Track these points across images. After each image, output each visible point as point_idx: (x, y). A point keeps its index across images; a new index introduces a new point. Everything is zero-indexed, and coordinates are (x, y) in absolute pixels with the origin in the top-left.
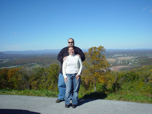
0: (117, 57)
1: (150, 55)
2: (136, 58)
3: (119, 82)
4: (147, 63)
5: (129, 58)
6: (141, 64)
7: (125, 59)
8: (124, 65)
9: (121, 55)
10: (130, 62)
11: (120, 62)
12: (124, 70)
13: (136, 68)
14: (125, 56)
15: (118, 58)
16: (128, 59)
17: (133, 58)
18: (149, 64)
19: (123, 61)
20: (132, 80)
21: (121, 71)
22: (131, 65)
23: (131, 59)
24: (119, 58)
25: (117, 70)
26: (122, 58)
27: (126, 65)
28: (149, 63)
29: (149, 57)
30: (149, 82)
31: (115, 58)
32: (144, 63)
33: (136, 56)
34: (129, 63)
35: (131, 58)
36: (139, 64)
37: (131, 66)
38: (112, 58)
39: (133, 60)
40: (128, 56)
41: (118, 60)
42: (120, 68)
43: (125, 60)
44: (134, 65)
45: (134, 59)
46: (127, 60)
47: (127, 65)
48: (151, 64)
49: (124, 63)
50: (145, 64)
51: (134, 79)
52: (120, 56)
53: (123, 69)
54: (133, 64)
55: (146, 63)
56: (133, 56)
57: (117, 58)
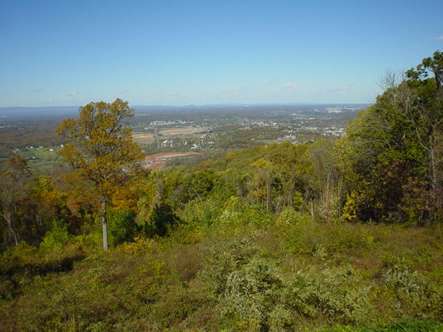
0: (160, 128)
1: (245, 122)
2: (211, 132)
3: (170, 201)
4: (239, 142)
5: (191, 130)
6: (222, 147)
7: (181, 135)
8: (177, 150)
9: (170, 123)
10: (194, 142)
11: (167, 143)
12: (179, 164)
13: (210, 158)
14: (180, 126)
15: (161, 132)
16: (188, 133)
17: (201, 130)
18: (244, 145)
19: (177, 140)
20: (205, 192)
21: (170, 167)
22: (197, 151)
23: (196, 133)
24: (163, 132)
25: (158, 165)
26: (173, 132)
27: (184, 152)
28: (244, 143)
29: (242, 127)
30: (248, 196)
31: (152, 131)
32: (231, 144)
33: (209, 124)
34: (190, 144)
35: (196, 130)
36: (218, 147)
37: (196, 153)
38: (145, 131)
39: (202, 137)
40: (189, 124)
41: (161, 138)
42: (167, 158)
43: (180, 137)
44: (206, 150)
45: (206, 132)
46: (186, 135)
47: (188, 151)
48: (248, 145)
49: (178, 144)
50: (234, 145)
51: (209, 189)
52: (166, 126)
53: (177, 162)
54: (203, 147)
55: (235, 142)
56: (202, 126)
57: (158, 131)
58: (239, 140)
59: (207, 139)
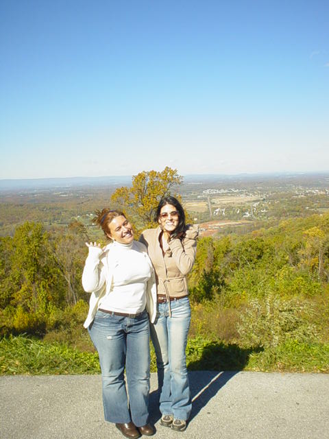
0: (212, 196)
1: (299, 190)
2: (264, 200)
3: (220, 268)
4: (293, 211)
5: (243, 199)
6: (276, 216)
7: (234, 203)
8: (230, 218)
9: (222, 191)
10: (246, 211)
11: (219, 212)
12: (231, 232)
13: (263, 227)
14: (233, 194)
15: (213, 200)
16: (240, 201)
17: (254, 198)
18: (298, 214)
19: (229, 208)
20: (255, 260)
21: (222, 235)
22: (249, 219)
23: (249, 202)
24: (217, 201)
25: (211, 233)
26: (226, 200)
27: (236, 220)
28: (298, 211)
29: (297, 195)
30: (299, 265)
31: (205, 200)
32: (285, 212)
33: (262, 192)
34: (243, 212)
35: (249, 198)
36: (271, 216)
37: (249, 222)
38: (199, 199)
39: (254, 205)
40: (241, 193)
41: (214, 206)
42: (219, 226)
43: (233, 205)
44: (258, 218)
45: (258, 201)
46: (239, 204)
47: (240, 219)
48: (302, 214)
49: (230, 212)
50: (288, 214)
51: (259, 257)
52: (218, 195)
53: (230, 230)
54: (255, 216)
55: (288, 211)
56: (254, 194)
57: (211, 199)
58: (292, 208)
59: (259, 207)
